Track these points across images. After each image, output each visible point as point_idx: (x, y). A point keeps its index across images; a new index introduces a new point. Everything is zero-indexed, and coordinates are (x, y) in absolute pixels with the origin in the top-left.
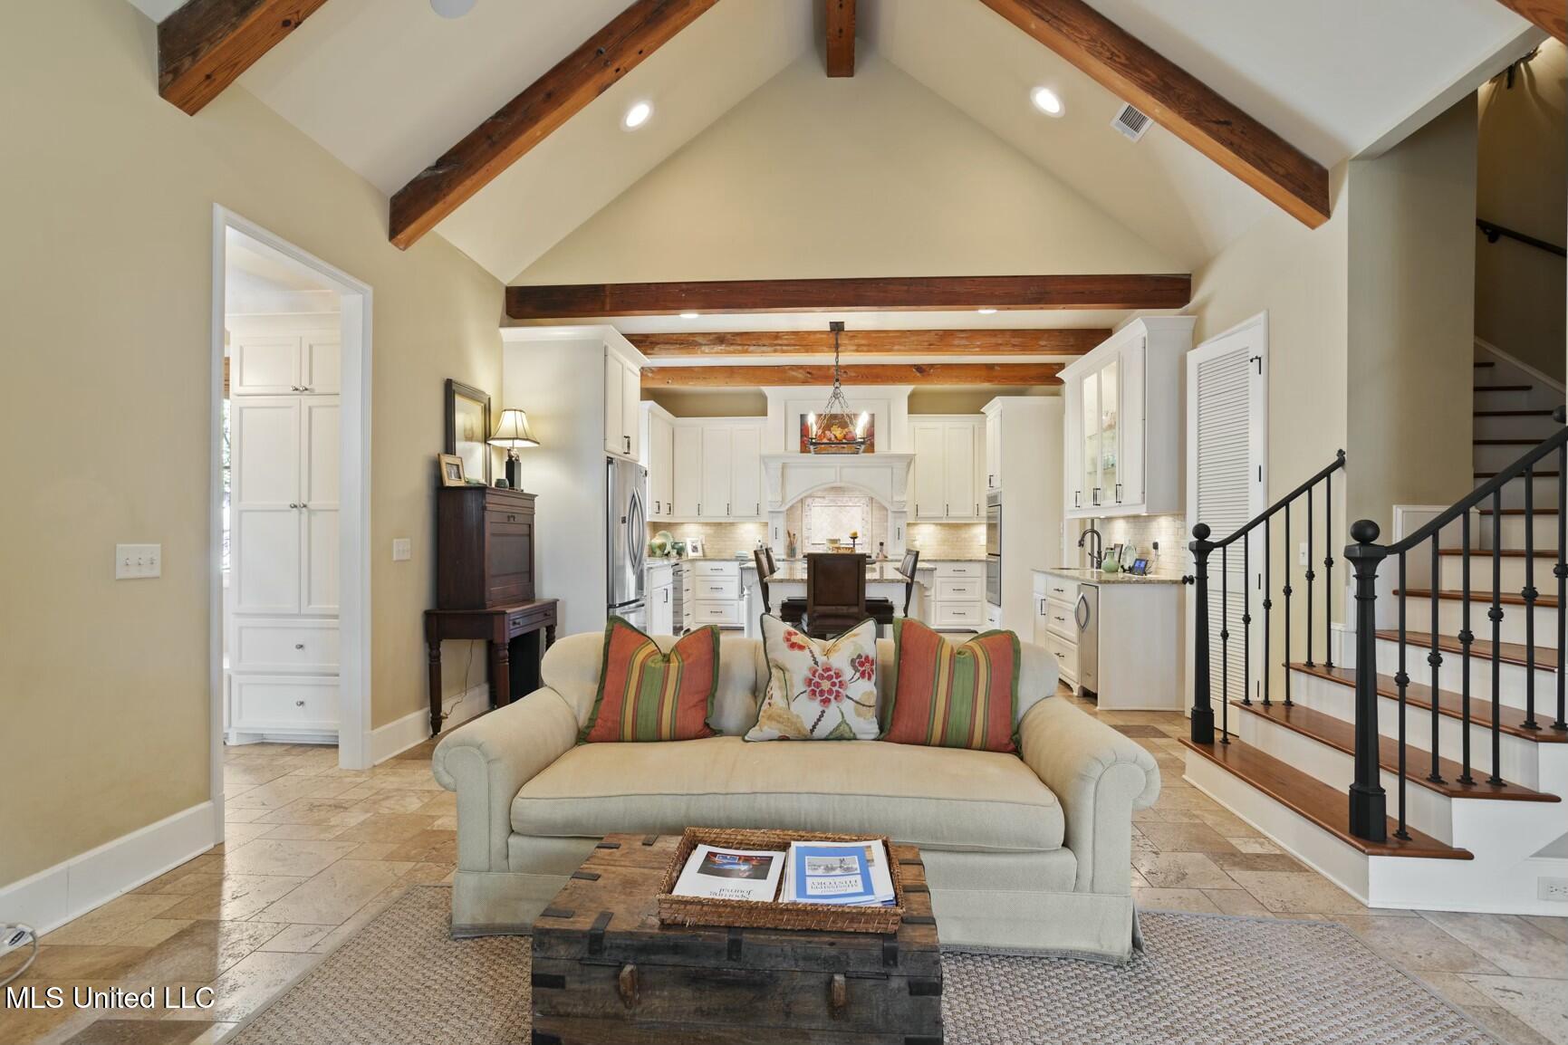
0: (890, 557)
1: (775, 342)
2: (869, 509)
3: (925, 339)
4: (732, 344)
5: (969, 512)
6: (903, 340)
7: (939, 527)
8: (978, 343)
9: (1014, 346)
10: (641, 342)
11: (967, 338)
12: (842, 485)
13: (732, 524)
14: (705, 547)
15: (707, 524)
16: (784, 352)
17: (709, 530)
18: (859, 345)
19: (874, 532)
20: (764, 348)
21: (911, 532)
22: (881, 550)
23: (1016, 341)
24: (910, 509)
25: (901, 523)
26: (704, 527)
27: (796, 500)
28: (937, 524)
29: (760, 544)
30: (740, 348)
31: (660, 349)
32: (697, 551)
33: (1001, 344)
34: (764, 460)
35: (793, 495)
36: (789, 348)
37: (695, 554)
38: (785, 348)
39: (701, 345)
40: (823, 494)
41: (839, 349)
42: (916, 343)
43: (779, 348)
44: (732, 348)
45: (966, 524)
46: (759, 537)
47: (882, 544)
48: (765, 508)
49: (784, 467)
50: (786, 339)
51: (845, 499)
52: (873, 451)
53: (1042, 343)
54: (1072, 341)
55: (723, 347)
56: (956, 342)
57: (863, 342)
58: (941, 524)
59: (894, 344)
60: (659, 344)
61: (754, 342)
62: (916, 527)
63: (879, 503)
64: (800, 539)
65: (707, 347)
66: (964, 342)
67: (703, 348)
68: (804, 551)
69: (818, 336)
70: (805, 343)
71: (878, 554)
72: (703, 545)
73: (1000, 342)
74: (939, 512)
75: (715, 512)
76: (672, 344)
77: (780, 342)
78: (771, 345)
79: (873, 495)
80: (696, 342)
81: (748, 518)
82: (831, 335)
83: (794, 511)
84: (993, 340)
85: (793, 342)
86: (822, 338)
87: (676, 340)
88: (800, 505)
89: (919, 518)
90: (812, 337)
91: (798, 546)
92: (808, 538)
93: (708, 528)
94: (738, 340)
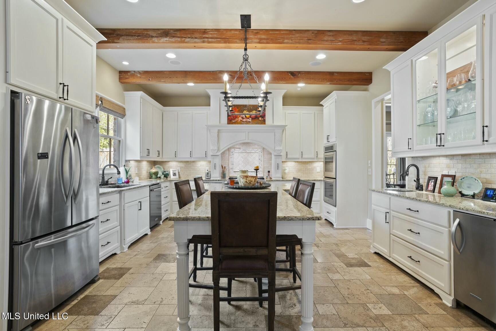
0: (273, 179)
1: (204, 36)
2: (262, 154)
3: (306, 36)
4: (174, 37)
5: (313, 155)
6: (291, 36)
7: (297, 163)
8: (341, 39)
9: (364, 41)
10: (110, 34)
11: (333, 35)
12: (249, 141)
13: (194, 162)
14: (180, 173)
15: (181, 162)
16: (209, 42)
17: (182, 165)
18: (261, 39)
19: (265, 166)
20: (196, 40)
21: (283, 166)
22: (269, 175)
23: (365, 38)
24: (283, 154)
25: (279, 161)
26: (180, 163)
27: (226, 148)
28: (295, 162)
29: (207, 172)
30: (179, 39)
31: (124, 39)
32: (176, 176)
33: (356, 40)
34: (209, 128)
35: (223, 147)
36: (213, 40)
37: (175, 177)
38: (210, 40)
39: (152, 37)
40: (240, 146)
41: (247, 41)
42: (299, 38)
43: (206, 40)
44: (173, 40)
45: (310, 162)
46: (207, 168)
47: (269, 172)
48: (210, 153)
49: (219, 131)
50: (211, 34)
51: (250, 149)
52: (265, 124)
53: (382, 40)
54: (402, 39)
55: (167, 39)
56: (326, 38)
57: (263, 37)
58: (297, 162)
59: (284, 39)
60: (123, 36)
61: (189, 36)
62: (286, 163)
63: (268, 151)
64: (228, 169)
65: (156, 38)
66: (331, 38)
67: (154, 39)
68: (230, 175)
69: (233, 32)
70: (224, 36)
71: (267, 177)
72: (179, 172)
73: (355, 39)
74: (298, 155)
75: (185, 156)
76: (132, 36)
77: (207, 36)
78: (201, 38)
79: (265, 147)
80: (149, 35)
81: (201, 159)
82: (242, 32)
83: (225, 154)
84: (350, 38)
85: (215, 36)
86: (236, 33)
87: (135, 33)
88: (228, 152)
89: (288, 159)
90: (229, 33)
91: (227, 172)
92: (232, 169)
93: (182, 163)
94: (178, 34)
